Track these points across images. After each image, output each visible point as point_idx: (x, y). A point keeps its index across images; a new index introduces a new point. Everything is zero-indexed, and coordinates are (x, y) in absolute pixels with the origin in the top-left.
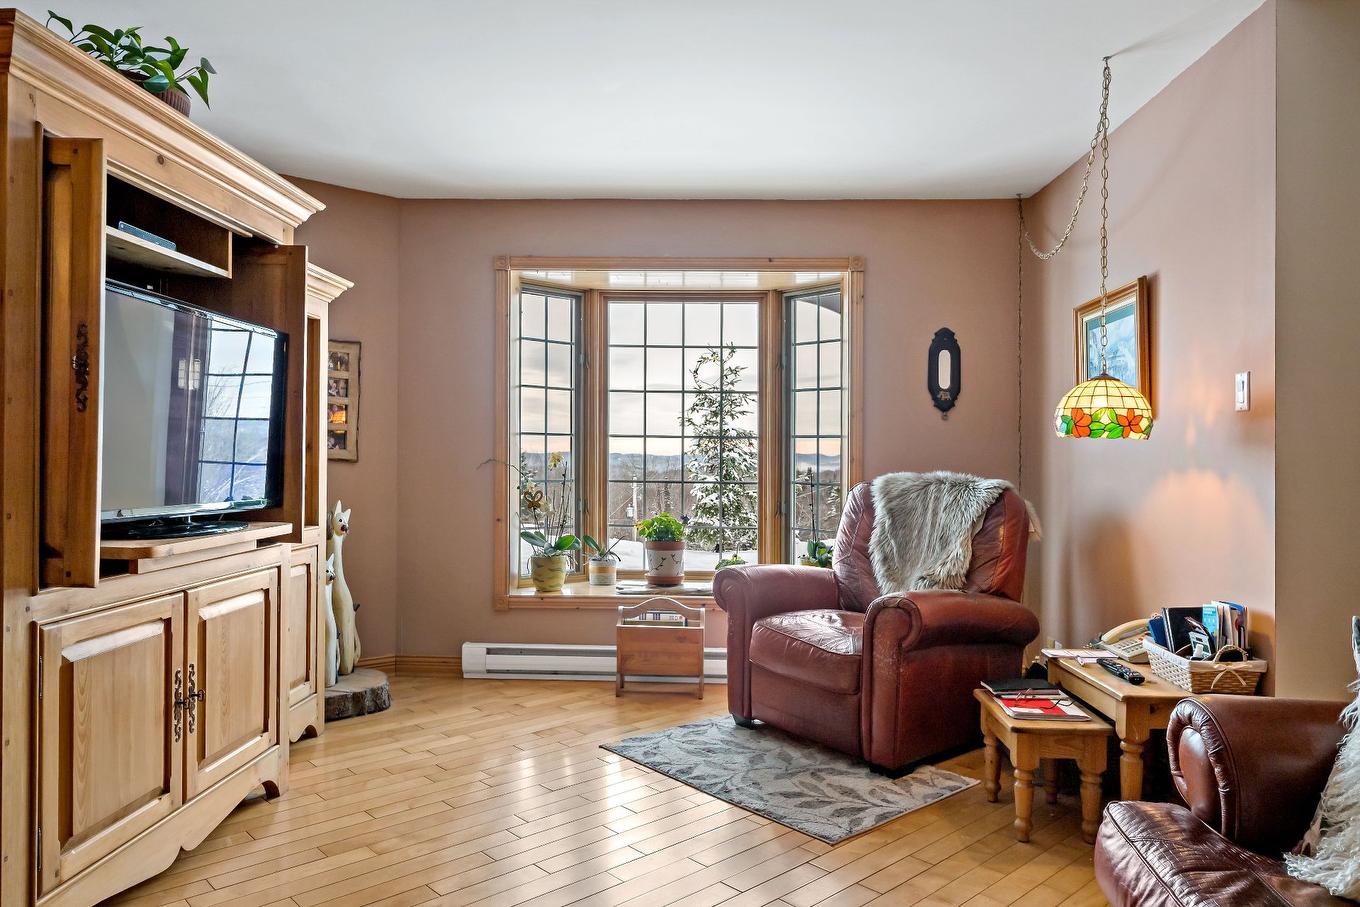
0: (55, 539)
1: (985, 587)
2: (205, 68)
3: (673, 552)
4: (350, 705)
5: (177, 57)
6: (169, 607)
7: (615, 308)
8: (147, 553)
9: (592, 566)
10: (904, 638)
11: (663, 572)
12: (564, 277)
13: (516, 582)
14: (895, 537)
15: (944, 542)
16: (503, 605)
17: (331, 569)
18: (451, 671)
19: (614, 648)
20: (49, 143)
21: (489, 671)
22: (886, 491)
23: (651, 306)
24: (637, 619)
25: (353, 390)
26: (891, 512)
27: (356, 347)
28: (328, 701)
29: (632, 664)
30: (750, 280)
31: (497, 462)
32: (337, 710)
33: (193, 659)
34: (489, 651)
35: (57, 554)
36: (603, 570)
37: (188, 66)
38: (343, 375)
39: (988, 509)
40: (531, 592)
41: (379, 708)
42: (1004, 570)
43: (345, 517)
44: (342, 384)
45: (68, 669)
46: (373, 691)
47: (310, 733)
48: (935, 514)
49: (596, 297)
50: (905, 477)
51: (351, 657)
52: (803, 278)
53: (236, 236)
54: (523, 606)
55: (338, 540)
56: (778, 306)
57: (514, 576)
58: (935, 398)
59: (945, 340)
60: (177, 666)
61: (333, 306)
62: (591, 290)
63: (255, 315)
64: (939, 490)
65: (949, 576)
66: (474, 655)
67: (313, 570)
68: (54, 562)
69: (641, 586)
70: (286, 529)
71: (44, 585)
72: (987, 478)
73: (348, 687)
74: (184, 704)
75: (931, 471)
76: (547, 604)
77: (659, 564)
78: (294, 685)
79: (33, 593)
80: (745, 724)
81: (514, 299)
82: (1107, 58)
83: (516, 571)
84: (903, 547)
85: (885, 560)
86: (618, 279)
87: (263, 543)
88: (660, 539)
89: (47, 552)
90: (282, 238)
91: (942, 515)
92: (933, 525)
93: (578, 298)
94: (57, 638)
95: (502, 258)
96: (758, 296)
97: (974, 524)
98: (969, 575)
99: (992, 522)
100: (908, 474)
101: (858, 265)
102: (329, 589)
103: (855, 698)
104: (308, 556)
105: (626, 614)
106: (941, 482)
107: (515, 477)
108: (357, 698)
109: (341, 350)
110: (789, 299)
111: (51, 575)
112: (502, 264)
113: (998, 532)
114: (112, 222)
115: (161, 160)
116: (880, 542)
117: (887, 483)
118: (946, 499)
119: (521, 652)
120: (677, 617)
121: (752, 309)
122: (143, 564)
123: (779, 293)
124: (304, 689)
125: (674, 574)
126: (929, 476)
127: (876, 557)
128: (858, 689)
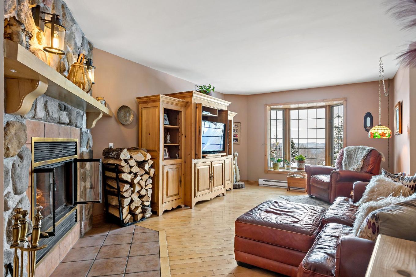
0: (197, 153)
1: (365, 171)
2: (214, 88)
3: (303, 163)
4: (237, 186)
5: (210, 87)
6: (209, 164)
7: (292, 112)
8: (207, 155)
9: (286, 166)
10: (337, 179)
11: (300, 167)
12: (281, 107)
13: (270, 168)
14: (348, 160)
15: (358, 161)
16: (266, 172)
17: (234, 163)
18: (256, 184)
19: (287, 182)
20: (196, 104)
21: (264, 185)
22: (347, 150)
23: (300, 111)
24: (292, 176)
25: (239, 131)
26: (347, 155)
27: (239, 123)
28: (233, 185)
29: (291, 184)
30: (323, 104)
31: (265, 144)
32: (235, 187)
33: (212, 172)
34: (264, 181)
35: (197, 155)
36: (288, 167)
37: (212, 88)
38: (237, 128)
39: (368, 154)
40: (273, 170)
41: (242, 188)
42: (371, 167)
43: (237, 154)
44: (237, 130)
45: (198, 169)
46: (241, 185)
47: (230, 189)
48: (357, 155)
49: (288, 110)
50: (352, 147)
51: (238, 179)
52: (335, 102)
53: (218, 110)
54: (271, 172)
55: (236, 158)
56: (330, 109)
57: (269, 167)
58: (365, 129)
59: (369, 115)
60: (210, 172)
61: (234, 117)
62: (286, 109)
63: (221, 122)
64: (358, 150)
65: (357, 169)
66: (261, 181)
67: (231, 162)
68: (197, 156)
69: (296, 170)
70: (225, 154)
71: (196, 159)
72: (369, 146)
73: (237, 183)
74: (211, 177)
75: (358, 145)
76: (275, 172)
77: (299, 165)
78: (228, 180)
79: (195, 159)
80: (311, 197)
81: (269, 112)
82: (380, 58)
83: (270, 166)
84: (349, 163)
85: (345, 165)
86: (292, 106)
87: (222, 156)
88: (300, 160)
89: (196, 155)
90: (225, 109)
91: (358, 155)
92: (356, 158)
93: (283, 110)
94: (197, 166)
95: (266, 105)
96: (325, 107)
97: (364, 157)
98: (362, 168)
99: (368, 157)
100: (353, 146)
101: (346, 99)
102: (234, 166)
103: (328, 191)
104: (230, 160)
105: (290, 175)
106: (359, 148)
107: (269, 147)
108: (239, 185)
109: (237, 124)
110: (332, 107)
111: (197, 158)
112: (266, 106)
113: (370, 159)
114: (203, 112)
115: (208, 102)
116: (344, 161)
117: (348, 148)
118: (359, 152)
119: (270, 181)
120: (301, 176)
121: (324, 109)
122: (206, 157)
123: (330, 106)
124: (229, 182)
125: (303, 168)
126: (357, 147)
127: (343, 165)
128: (329, 189)
